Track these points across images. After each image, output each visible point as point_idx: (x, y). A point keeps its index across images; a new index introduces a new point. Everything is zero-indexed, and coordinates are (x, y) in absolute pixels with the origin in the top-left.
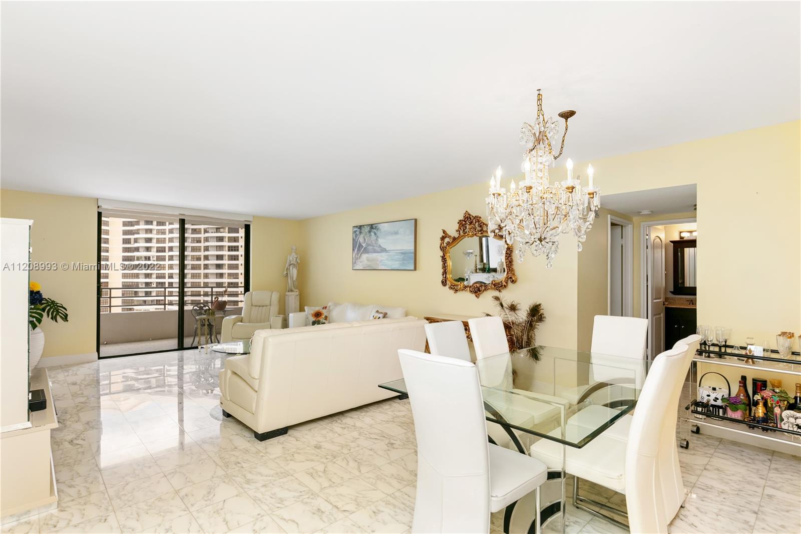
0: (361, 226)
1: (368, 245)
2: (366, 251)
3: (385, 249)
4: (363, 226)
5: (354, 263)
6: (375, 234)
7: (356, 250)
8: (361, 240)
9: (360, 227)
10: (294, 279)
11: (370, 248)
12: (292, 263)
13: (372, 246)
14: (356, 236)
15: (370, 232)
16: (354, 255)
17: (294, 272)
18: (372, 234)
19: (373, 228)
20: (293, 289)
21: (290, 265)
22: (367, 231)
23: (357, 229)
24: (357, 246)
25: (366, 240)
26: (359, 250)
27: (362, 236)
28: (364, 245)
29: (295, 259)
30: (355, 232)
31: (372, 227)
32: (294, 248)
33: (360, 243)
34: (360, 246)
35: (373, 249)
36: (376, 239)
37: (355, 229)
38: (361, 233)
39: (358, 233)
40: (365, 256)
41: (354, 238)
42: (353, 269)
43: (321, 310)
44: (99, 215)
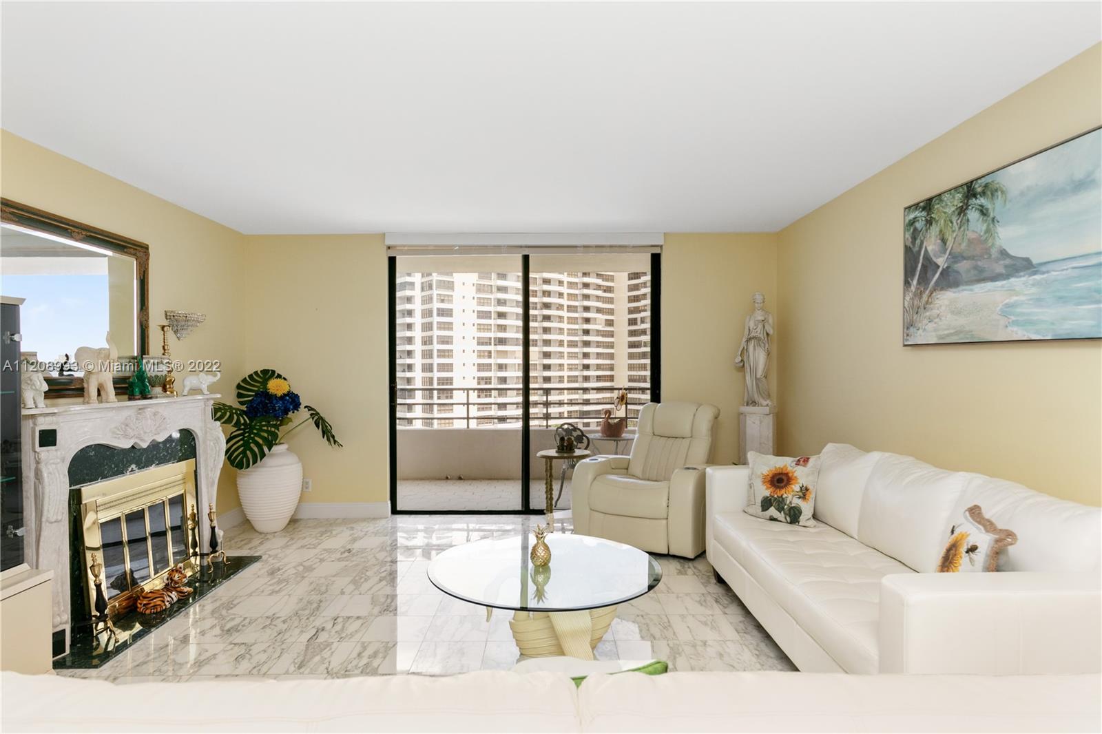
0: (930, 200)
1: (955, 257)
2: (949, 280)
3: (1027, 260)
4: (939, 195)
5: (909, 325)
6: (983, 212)
7: (915, 282)
8: (931, 245)
9: (928, 205)
10: (759, 376)
11: (963, 266)
12: (752, 335)
13: (972, 258)
14: (915, 235)
15: (962, 211)
16: (908, 298)
17: (758, 357)
18: (973, 215)
19: (975, 196)
20: (757, 397)
21: (749, 340)
22: (950, 210)
23: (917, 214)
24: (920, 265)
25: (950, 244)
26: (924, 280)
27: (934, 230)
28: (941, 261)
29: (760, 326)
30: (912, 223)
31: (970, 191)
32: (759, 298)
33: (927, 258)
34: (929, 265)
35: (976, 268)
36: (988, 231)
37: (912, 216)
38: (929, 222)
39: (919, 225)
40: (945, 298)
41: (909, 244)
42: (905, 346)
43: (790, 469)
44: (392, 262)
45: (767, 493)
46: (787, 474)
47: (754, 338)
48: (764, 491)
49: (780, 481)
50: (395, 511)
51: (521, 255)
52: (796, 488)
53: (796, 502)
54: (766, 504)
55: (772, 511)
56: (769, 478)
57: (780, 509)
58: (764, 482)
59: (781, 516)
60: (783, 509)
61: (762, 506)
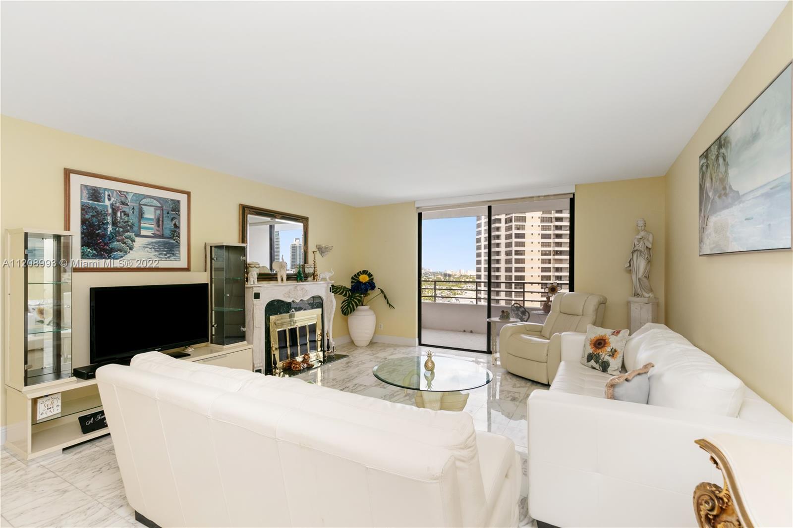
0: (707, 151)
2: (713, 208)
3: (738, 193)
4: (710, 147)
6: (724, 158)
7: (703, 209)
8: (708, 183)
9: (707, 154)
10: (641, 276)
12: (636, 248)
14: (703, 176)
15: (717, 158)
16: (700, 221)
17: (641, 264)
18: (721, 160)
19: (721, 146)
21: (633, 252)
22: (714, 157)
23: (703, 161)
24: (704, 199)
26: (706, 208)
27: (709, 172)
28: (711, 195)
29: (642, 242)
30: (702, 167)
31: (721, 142)
32: (641, 223)
33: (707, 193)
34: (707, 198)
36: (725, 172)
38: (707, 166)
39: (704, 169)
41: (701, 182)
42: (700, 255)
43: (607, 336)
44: (420, 215)
45: (591, 351)
46: (604, 340)
47: (637, 250)
48: (590, 350)
49: (600, 344)
50: (420, 344)
51: (487, 206)
52: (609, 349)
53: (607, 358)
54: (590, 358)
55: (592, 363)
56: (594, 342)
57: (597, 362)
58: (590, 344)
59: (597, 366)
60: (598, 362)
61: (587, 359)
